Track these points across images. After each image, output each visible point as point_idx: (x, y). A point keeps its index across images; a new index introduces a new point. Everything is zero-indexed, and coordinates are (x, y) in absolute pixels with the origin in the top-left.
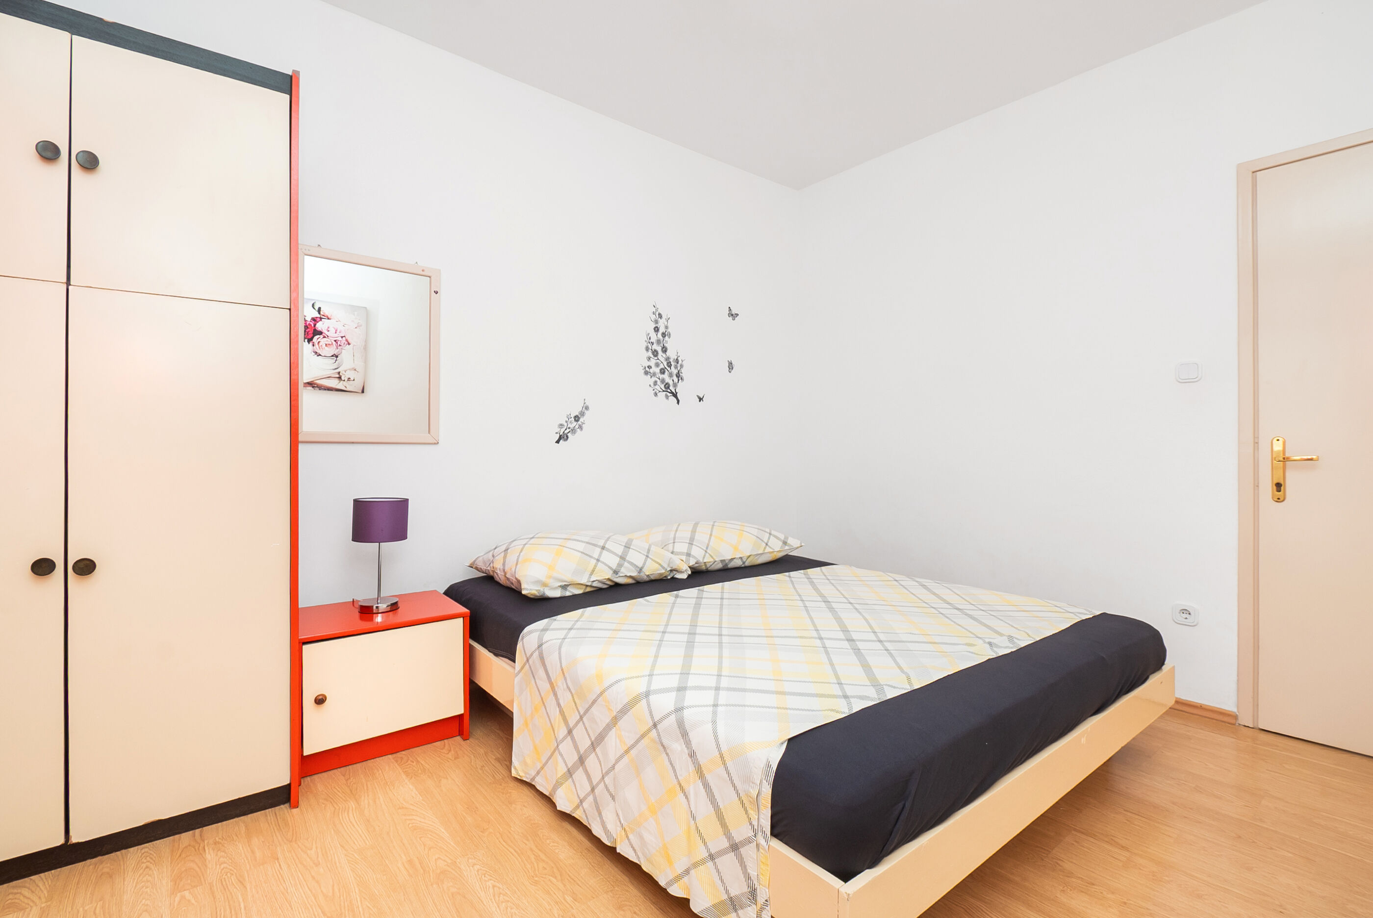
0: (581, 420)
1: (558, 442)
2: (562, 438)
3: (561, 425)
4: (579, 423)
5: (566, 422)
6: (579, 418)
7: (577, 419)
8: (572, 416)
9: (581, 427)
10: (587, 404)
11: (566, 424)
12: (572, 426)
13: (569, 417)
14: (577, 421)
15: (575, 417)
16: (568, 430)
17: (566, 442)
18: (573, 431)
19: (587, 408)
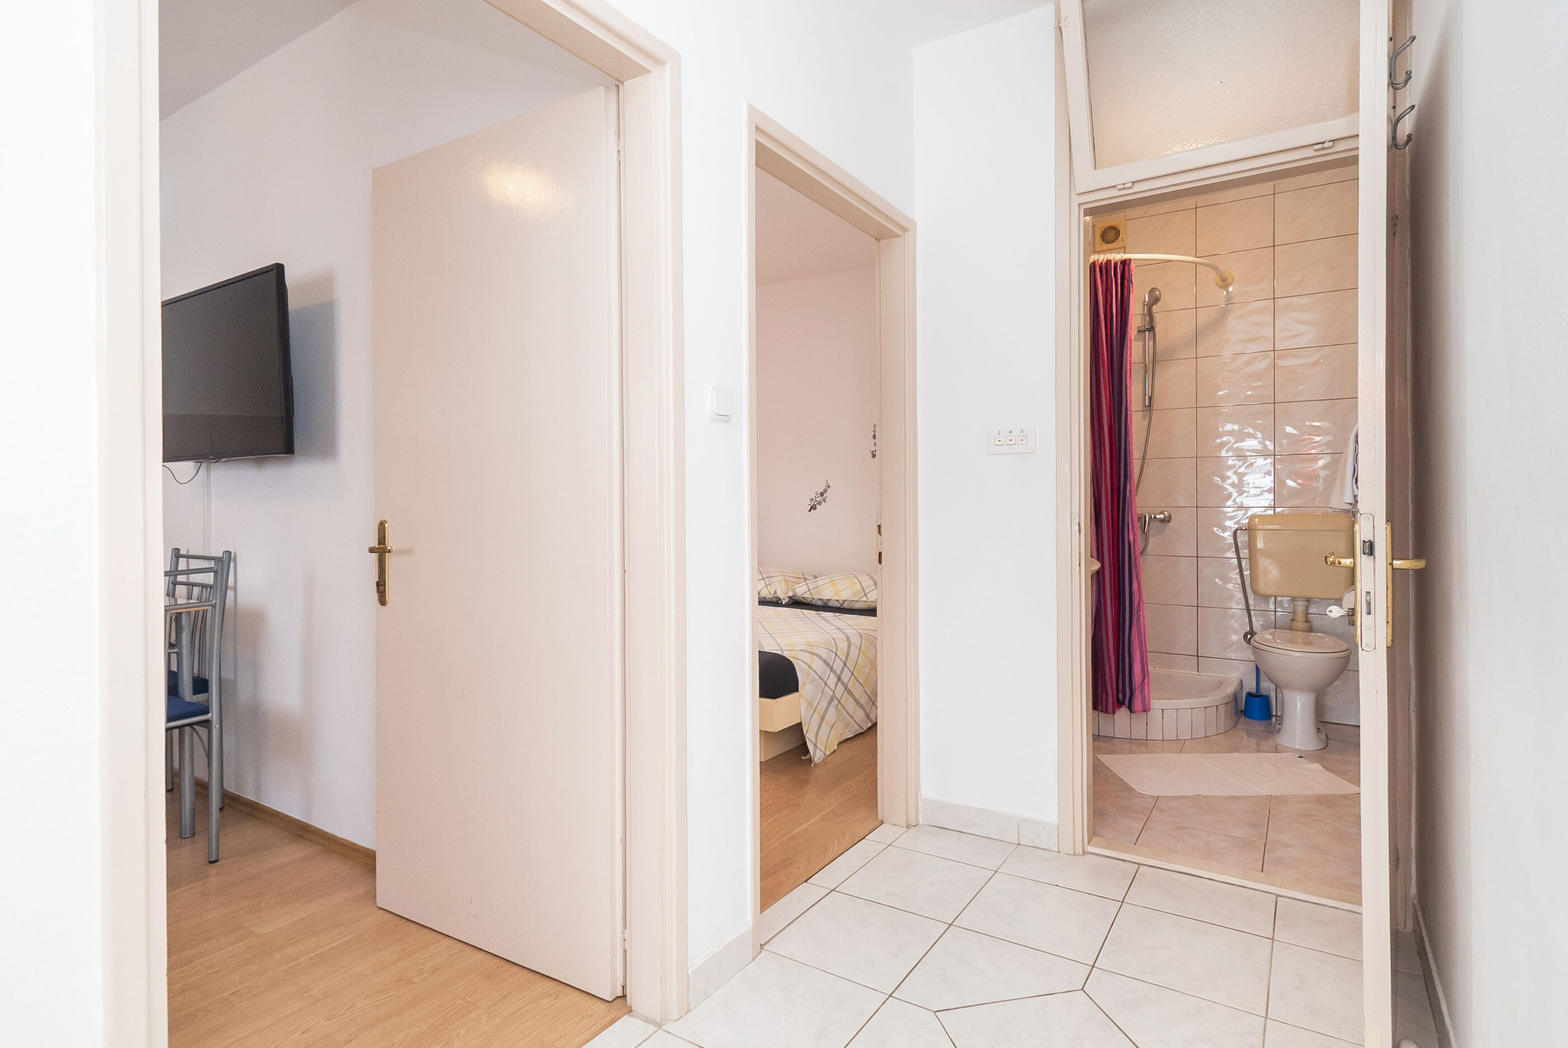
0: (825, 495)
1: (810, 511)
2: (813, 508)
3: (812, 500)
4: (824, 497)
5: (815, 497)
6: (823, 494)
7: (822, 494)
8: (819, 493)
9: (824, 500)
10: (829, 483)
11: (814, 499)
12: (818, 500)
13: (817, 493)
14: (822, 496)
15: (821, 493)
16: (816, 503)
17: (815, 511)
18: (820, 503)
19: (829, 487)
